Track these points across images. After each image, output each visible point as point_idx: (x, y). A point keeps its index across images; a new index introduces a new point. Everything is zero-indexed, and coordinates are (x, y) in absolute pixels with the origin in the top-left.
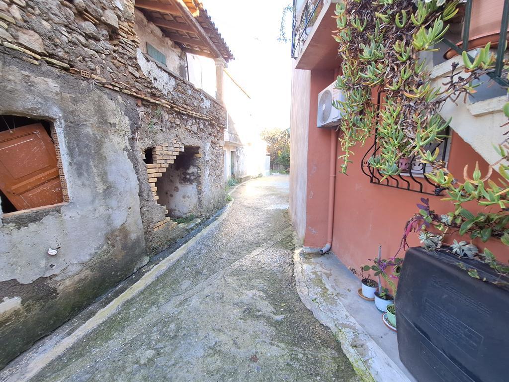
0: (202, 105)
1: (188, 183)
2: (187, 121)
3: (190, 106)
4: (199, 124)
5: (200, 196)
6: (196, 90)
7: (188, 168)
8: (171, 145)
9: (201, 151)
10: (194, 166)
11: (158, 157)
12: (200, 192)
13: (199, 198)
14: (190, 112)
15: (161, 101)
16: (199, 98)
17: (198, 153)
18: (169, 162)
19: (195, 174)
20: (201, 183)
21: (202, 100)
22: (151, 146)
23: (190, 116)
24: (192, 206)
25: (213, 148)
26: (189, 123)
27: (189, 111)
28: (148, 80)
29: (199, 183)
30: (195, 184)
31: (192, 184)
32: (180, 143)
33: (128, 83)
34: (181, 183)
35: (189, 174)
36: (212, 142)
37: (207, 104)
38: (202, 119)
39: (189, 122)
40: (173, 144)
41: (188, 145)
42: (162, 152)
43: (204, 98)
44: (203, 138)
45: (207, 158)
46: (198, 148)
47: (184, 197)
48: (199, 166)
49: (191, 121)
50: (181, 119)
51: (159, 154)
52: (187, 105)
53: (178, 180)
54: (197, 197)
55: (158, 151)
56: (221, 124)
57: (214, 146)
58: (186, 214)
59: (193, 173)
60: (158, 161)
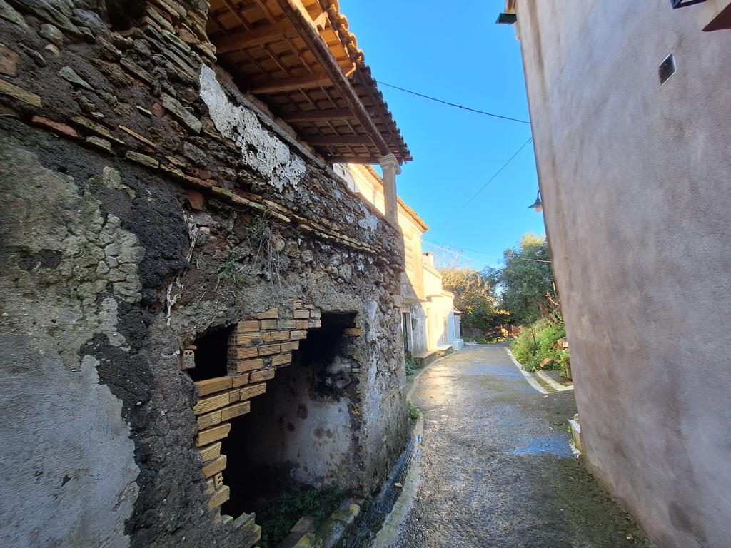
0: (361, 222)
1: (330, 398)
2: (330, 255)
3: (338, 223)
4: (355, 262)
5: (357, 433)
6: (349, 193)
7: (330, 362)
8: (287, 315)
9: (359, 321)
10: (343, 356)
11: (242, 354)
12: (356, 423)
13: (355, 439)
14: (338, 235)
15: (265, 204)
16: (357, 209)
17: (353, 326)
18: (276, 361)
19: (347, 376)
20: (359, 401)
21: (363, 214)
22: (222, 321)
23: (337, 245)
24: (337, 460)
25: (384, 312)
26: (335, 260)
27: (336, 234)
28: (231, 145)
29: (356, 400)
30: (344, 403)
31: (338, 401)
32: (311, 306)
33: (154, 135)
34: (314, 398)
35: (330, 375)
36: (381, 299)
37: (370, 223)
38: (362, 252)
39: (334, 258)
40: (292, 312)
41: (330, 309)
42: (258, 335)
43: (366, 212)
44: (364, 291)
45: (373, 335)
46: (353, 314)
47: (319, 433)
48: (355, 357)
49: (338, 256)
50: (317, 251)
51: (247, 343)
52: (331, 220)
53: (306, 391)
54: (350, 435)
55: (245, 334)
56: (397, 263)
57: (384, 308)
58: (322, 479)
59: (341, 372)
60: (242, 367)
